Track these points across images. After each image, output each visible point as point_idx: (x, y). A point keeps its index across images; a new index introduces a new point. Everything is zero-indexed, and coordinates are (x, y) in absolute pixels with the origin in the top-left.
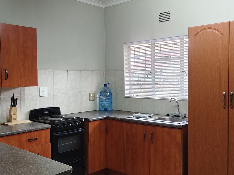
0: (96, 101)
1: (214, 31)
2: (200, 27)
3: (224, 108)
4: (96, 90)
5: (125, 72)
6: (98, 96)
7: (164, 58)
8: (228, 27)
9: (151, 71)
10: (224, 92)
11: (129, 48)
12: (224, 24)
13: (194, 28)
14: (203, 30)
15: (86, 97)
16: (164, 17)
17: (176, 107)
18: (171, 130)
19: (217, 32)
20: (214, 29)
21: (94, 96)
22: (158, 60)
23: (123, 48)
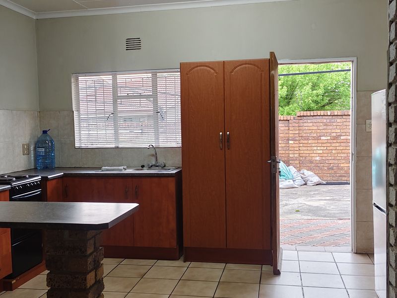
0: (31, 156)
1: (208, 69)
2: (193, 63)
3: (221, 149)
4: (30, 139)
5: (74, 113)
6: (32, 148)
7: (132, 96)
8: (222, 66)
9: (113, 112)
10: (221, 133)
11: (77, 80)
12: (218, 63)
13: (186, 63)
14: (197, 66)
15: (19, 150)
16: (133, 44)
17: (153, 155)
18: (162, 179)
19: (212, 71)
20: (209, 67)
21: (28, 149)
22: (124, 97)
23: (71, 81)
